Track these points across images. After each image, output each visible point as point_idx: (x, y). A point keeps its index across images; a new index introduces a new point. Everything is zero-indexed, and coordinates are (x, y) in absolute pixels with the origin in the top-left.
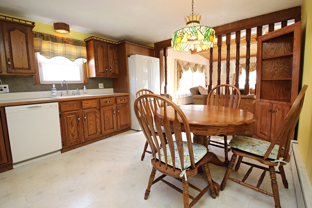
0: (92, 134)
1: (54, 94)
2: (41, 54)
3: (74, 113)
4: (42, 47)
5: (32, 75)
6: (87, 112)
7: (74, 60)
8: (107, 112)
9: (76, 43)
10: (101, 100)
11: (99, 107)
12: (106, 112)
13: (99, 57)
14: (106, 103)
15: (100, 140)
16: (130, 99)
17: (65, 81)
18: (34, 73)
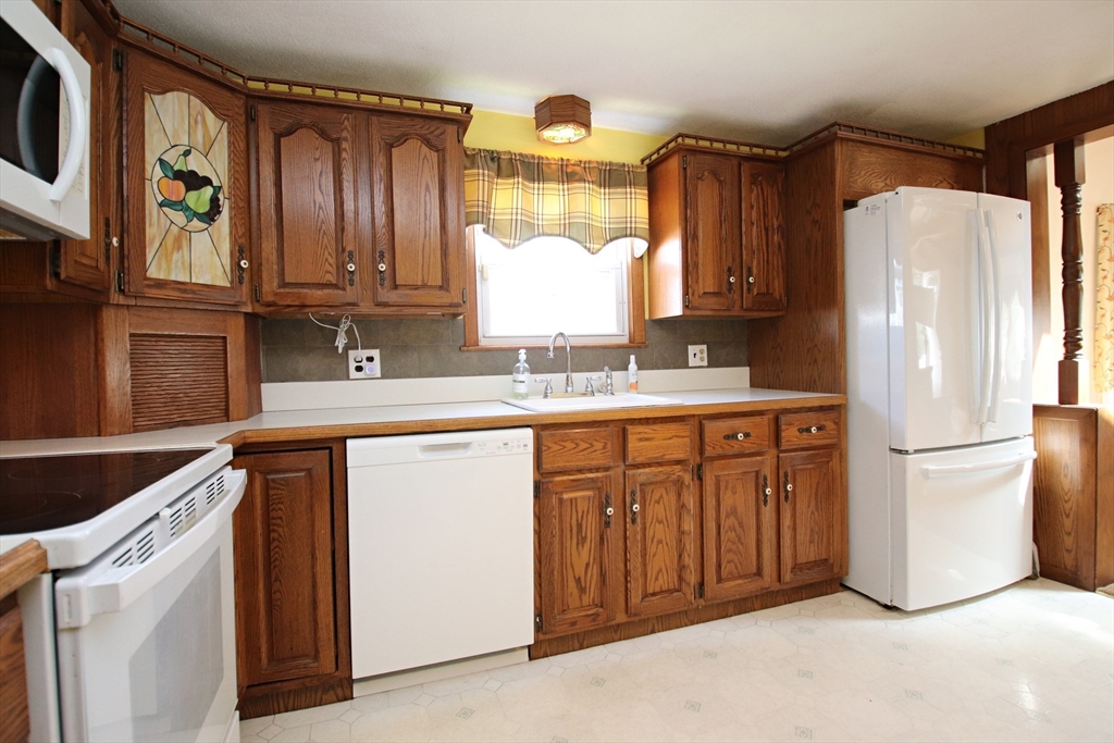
0: (662, 592)
1: (522, 388)
2: (486, 231)
3: (592, 479)
4: (493, 206)
5: (452, 310)
6: (642, 479)
7: (597, 246)
8: (734, 487)
9: (610, 176)
10: (709, 426)
11: (698, 459)
12: (726, 488)
13: (701, 223)
14: (733, 442)
15: (692, 624)
16: (846, 425)
17: (561, 334)
18: (457, 305)
